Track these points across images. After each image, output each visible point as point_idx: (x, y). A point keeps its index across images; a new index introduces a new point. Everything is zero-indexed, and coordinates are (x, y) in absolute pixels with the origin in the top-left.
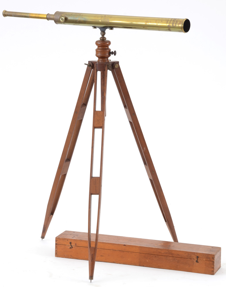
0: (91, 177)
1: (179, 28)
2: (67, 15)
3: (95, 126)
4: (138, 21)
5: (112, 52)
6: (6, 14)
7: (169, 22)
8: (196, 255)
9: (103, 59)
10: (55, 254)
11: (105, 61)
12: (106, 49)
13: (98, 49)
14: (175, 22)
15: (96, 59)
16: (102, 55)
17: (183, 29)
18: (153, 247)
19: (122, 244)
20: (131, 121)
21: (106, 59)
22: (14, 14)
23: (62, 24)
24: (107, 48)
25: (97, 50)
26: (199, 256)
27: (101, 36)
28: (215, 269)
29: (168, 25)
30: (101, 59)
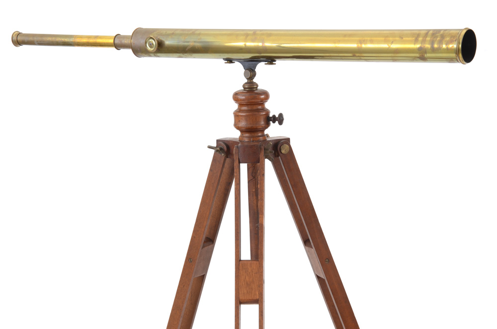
1: (448, 50)
2: (162, 35)
3: (242, 298)
4: (339, 41)
5: (274, 116)
6: (19, 40)
7: (420, 39)
9: (253, 134)
11: (258, 138)
12: (258, 111)
13: (239, 110)
14: (438, 39)
15: (235, 134)
16: (250, 126)
17: (460, 55)
20: (323, 276)
21: (260, 134)
22: (40, 39)
23: (150, 56)
24: (260, 107)
25: (236, 115)
27: (246, 81)
29: (418, 46)
30: (247, 135)
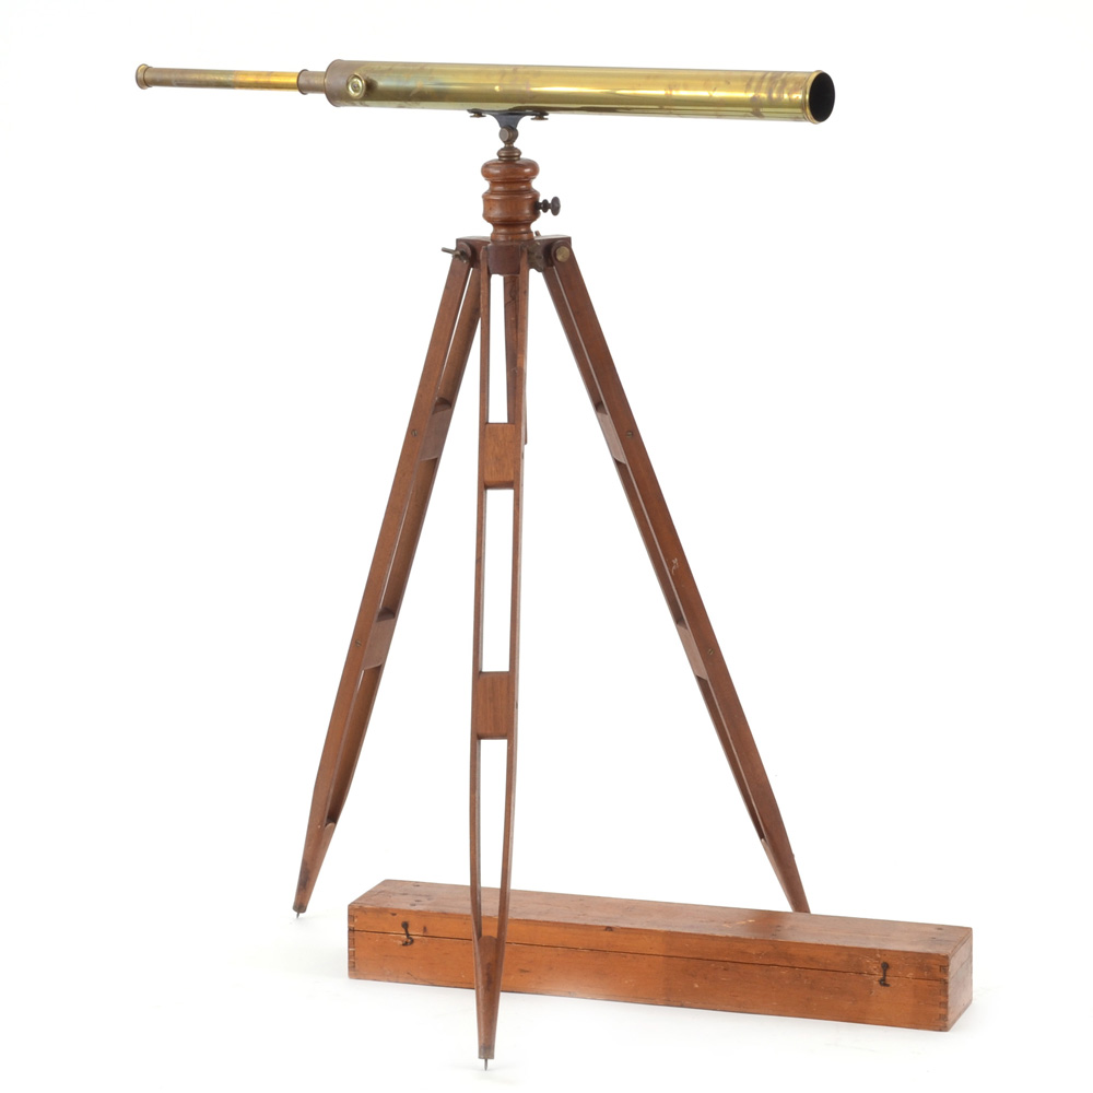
0: (478, 673)
1: (792, 104)
2: (373, 71)
3: (488, 478)
4: (640, 85)
5: (545, 201)
6: (148, 78)
7: (754, 84)
8: (878, 959)
9: (512, 230)
10: (349, 968)
11: (519, 237)
12: (521, 192)
13: (492, 192)
14: (778, 85)
15: (485, 230)
16: (506, 216)
17: (808, 111)
18: (718, 934)
19: (600, 924)
20: (623, 460)
21: (523, 230)
22: (180, 76)
23: (354, 105)
24: (524, 187)
25: (487, 199)
26: (889, 962)
27: (502, 145)
28: (950, 1010)
29: (750, 95)
30: (503, 230)
